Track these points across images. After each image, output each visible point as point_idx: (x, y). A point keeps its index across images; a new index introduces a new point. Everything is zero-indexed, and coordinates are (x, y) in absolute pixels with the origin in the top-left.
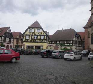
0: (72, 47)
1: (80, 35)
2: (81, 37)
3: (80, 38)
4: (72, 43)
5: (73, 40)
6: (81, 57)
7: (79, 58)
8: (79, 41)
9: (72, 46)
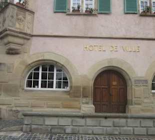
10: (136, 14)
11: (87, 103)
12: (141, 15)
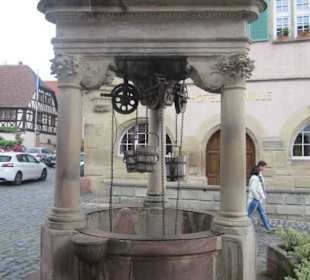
0: (22, 136)
1: (53, 93)
2: (58, 98)
3: (53, 104)
4: (24, 119)
5: (28, 109)
6: (45, 169)
7: (39, 175)
8: (48, 114)
9: (23, 130)
10: (266, 41)
11: (195, 174)
12: (276, 43)
